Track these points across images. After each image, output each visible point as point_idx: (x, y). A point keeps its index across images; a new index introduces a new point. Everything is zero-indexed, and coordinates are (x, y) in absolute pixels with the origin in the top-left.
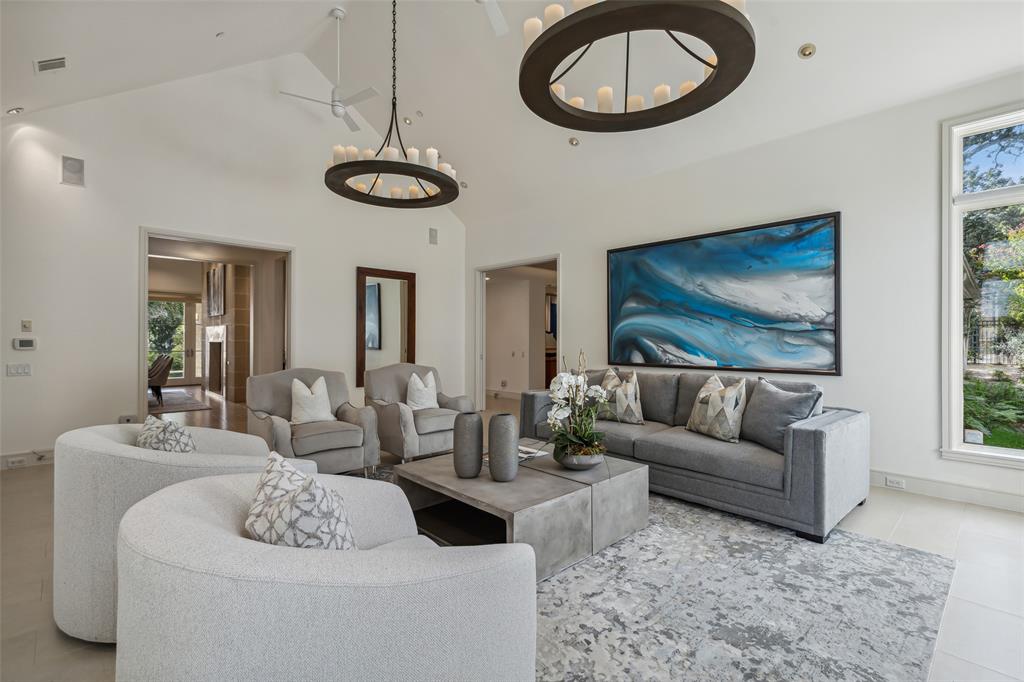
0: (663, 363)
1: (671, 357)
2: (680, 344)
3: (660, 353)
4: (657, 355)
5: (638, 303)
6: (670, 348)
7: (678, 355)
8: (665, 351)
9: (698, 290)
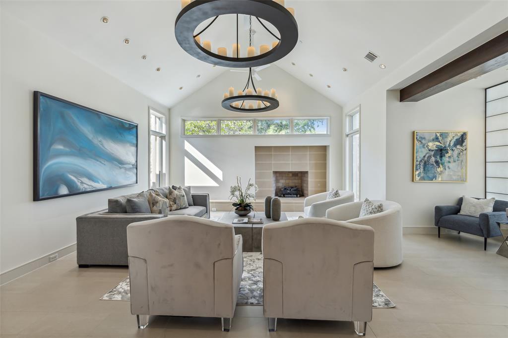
0: (81, 191)
1: (85, 186)
2: (91, 177)
3: (79, 184)
4: (77, 186)
5: (64, 146)
6: (85, 180)
7: (89, 184)
8: (82, 183)
9: (99, 144)
